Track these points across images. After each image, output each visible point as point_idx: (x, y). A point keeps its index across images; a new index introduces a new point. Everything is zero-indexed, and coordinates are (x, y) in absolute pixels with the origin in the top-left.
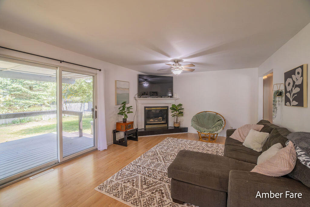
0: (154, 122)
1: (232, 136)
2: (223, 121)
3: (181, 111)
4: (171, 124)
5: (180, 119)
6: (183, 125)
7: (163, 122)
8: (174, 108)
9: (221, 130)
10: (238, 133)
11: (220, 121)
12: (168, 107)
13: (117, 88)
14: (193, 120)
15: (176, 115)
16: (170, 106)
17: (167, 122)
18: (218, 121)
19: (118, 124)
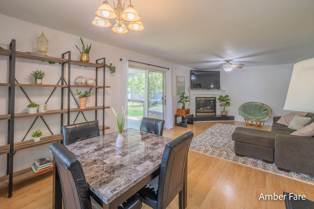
0: (204, 110)
1: (279, 122)
2: (270, 110)
3: (228, 101)
4: (218, 113)
5: (227, 108)
6: (230, 114)
7: (211, 111)
8: (221, 99)
9: (268, 118)
10: (284, 119)
11: (266, 111)
12: (215, 98)
13: (177, 82)
14: (240, 109)
15: (222, 105)
16: (218, 97)
17: (215, 111)
18: (265, 110)
19: (178, 110)
